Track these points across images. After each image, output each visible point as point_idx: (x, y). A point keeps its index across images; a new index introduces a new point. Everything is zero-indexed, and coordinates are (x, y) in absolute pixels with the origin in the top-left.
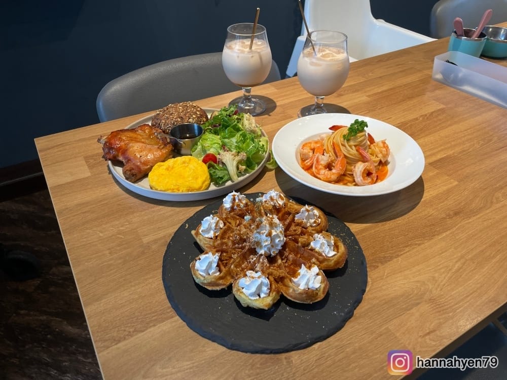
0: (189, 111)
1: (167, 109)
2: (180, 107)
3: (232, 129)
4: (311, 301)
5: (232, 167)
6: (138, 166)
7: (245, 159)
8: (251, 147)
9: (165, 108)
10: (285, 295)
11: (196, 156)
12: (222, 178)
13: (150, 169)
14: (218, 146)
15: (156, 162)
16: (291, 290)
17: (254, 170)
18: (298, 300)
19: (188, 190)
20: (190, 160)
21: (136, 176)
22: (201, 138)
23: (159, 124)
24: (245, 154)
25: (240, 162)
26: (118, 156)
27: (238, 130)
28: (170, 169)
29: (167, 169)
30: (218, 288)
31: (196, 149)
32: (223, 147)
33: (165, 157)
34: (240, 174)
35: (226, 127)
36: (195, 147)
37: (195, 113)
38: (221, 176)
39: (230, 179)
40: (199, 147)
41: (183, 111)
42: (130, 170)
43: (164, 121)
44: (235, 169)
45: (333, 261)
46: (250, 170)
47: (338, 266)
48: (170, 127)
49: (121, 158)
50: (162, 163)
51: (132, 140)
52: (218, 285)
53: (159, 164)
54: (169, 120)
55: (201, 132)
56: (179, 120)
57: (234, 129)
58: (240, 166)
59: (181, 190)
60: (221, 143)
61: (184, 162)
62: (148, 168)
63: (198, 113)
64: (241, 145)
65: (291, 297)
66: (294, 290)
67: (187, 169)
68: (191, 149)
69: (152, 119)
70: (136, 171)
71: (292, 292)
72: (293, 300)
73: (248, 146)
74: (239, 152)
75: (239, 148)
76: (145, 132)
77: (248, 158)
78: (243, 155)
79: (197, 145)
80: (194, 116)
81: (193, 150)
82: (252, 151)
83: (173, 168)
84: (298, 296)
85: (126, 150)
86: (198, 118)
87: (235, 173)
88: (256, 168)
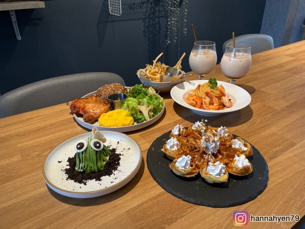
0: (117, 87)
1: (105, 87)
2: (112, 85)
3: (143, 94)
4: (247, 173)
5: (146, 113)
6: (92, 116)
7: (153, 109)
8: (156, 102)
9: (104, 87)
10: (232, 173)
11: (124, 109)
12: (140, 119)
13: (99, 117)
14: (136, 103)
15: (102, 113)
16: (235, 169)
17: (157, 115)
18: (240, 174)
19: (123, 126)
20: (121, 111)
21: (91, 121)
22: (126, 99)
23: (101, 95)
24: (152, 106)
25: (150, 111)
26: (79, 111)
27: (147, 94)
28: (110, 116)
29: (109, 116)
30: (193, 175)
31: (124, 106)
32: (139, 104)
33: (107, 110)
34: (150, 117)
35: (140, 93)
36: (123, 105)
37: (121, 88)
38: (140, 118)
39: (145, 120)
40: (125, 105)
41: (114, 87)
42: (88, 118)
43: (103, 93)
44: (148, 114)
45: (248, 152)
46: (155, 115)
47: (251, 155)
48: (107, 96)
49: (81, 112)
50: (105, 114)
51: (87, 103)
52: (193, 173)
53: (103, 114)
54: (107, 92)
55: (125, 97)
56: (112, 92)
57: (144, 94)
58: (150, 113)
59: (118, 126)
60: (138, 102)
61: (118, 112)
62: (98, 116)
63: (122, 88)
64: (150, 102)
65: (236, 173)
66: (237, 169)
67: (120, 116)
68: (121, 106)
69: (96, 93)
70: (91, 118)
71: (235, 170)
72: (237, 175)
73: (154, 102)
74: (148, 106)
75: (149, 103)
76: (93, 100)
77: (154, 109)
78: (151, 107)
79: (124, 103)
80: (120, 90)
81: (122, 106)
82: (156, 105)
83: (112, 116)
84: (239, 172)
85: (84, 108)
86: (123, 91)
87: (148, 116)
88: (159, 114)
